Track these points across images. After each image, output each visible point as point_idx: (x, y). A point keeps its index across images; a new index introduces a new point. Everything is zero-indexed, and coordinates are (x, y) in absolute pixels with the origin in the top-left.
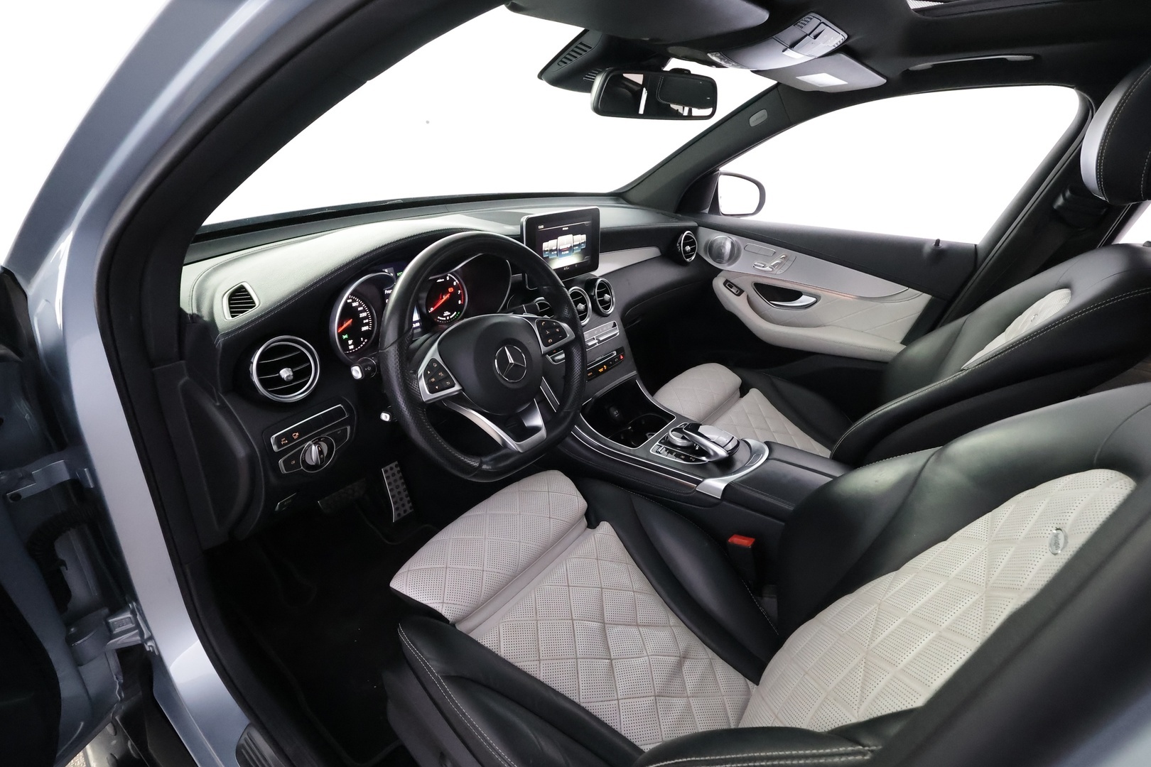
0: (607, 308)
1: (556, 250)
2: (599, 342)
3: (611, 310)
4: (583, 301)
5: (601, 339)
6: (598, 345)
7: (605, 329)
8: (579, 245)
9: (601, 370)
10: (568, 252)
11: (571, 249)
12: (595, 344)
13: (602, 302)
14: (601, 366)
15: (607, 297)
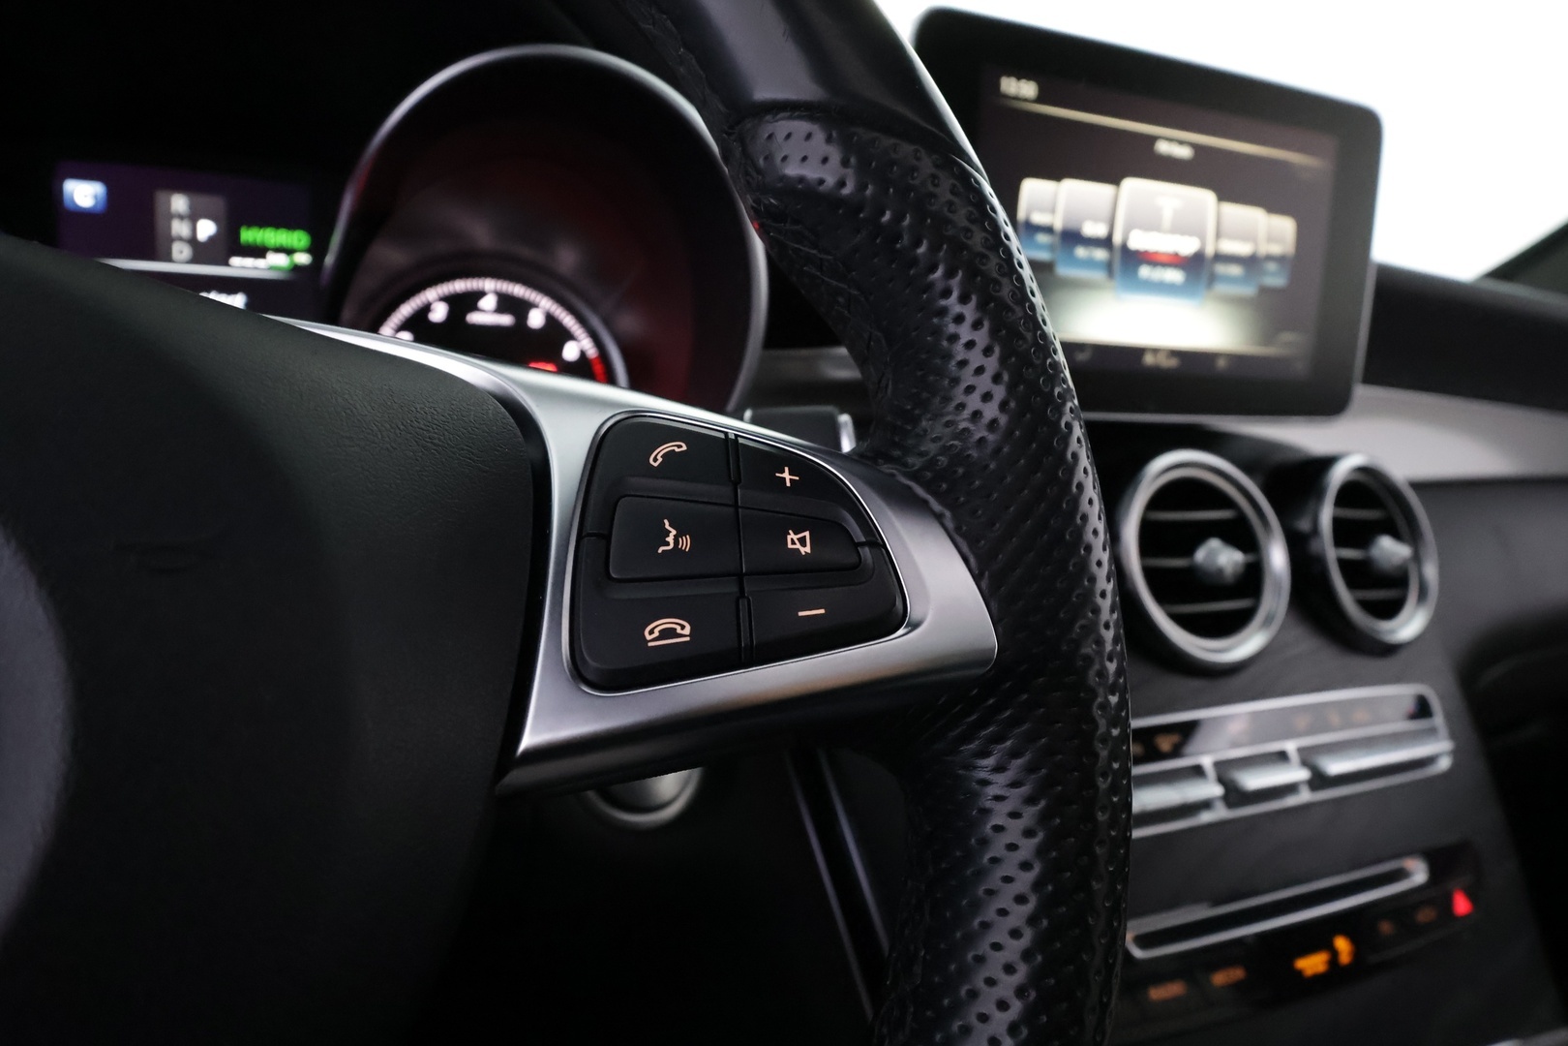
0: (1390, 609)
1: (1106, 242)
2: (1319, 780)
3: (1409, 625)
4: (1241, 535)
5: (1335, 767)
6: (1305, 796)
7: (1360, 715)
8: (1251, 263)
9: (1312, 964)
10: (1174, 276)
11: (1198, 268)
12: (1291, 789)
13: (1360, 574)
14: (1315, 936)
15: (1390, 549)
